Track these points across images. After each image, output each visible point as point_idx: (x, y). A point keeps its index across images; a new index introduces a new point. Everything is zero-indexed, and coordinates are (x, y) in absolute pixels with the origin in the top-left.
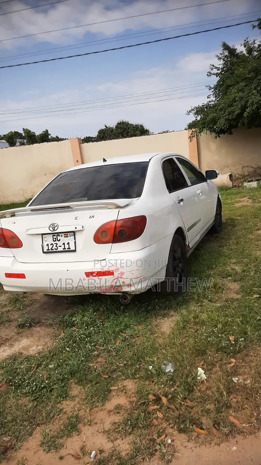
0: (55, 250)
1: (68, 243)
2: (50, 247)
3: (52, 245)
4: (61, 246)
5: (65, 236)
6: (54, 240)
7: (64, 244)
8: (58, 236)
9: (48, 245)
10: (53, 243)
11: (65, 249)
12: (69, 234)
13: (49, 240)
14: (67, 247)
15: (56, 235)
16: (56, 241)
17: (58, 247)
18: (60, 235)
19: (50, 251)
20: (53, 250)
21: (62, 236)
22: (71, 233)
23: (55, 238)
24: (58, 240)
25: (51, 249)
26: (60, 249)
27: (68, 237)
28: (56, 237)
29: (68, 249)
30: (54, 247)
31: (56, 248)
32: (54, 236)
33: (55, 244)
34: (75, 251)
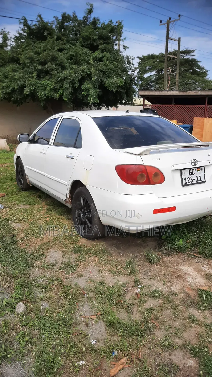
0: (191, 183)
1: (200, 176)
2: (187, 180)
3: (188, 179)
4: (195, 179)
5: (198, 170)
6: (190, 174)
7: (197, 177)
8: (193, 170)
9: (185, 179)
10: (190, 176)
11: (198, 181)
12: (200, 168)
13: (186, 174)
14: (199, 179)
15: (192, 169)
16: (191, 175)
17: (193, 180)
18: (195, 169)
19: (187, 184)
20: (189, 182)
21: (195, 170)
22: (202, 168)
23: (191, 173)
24: (193, 173)
25: (188, 182)
26: (195, 181)
27: (199, 171)
28: (191, 171)
29: (200, 181)
30: (190, 180)
31: (192, 181)
32: (190, 171)
33: (191, 177)
34: (204, 182)
